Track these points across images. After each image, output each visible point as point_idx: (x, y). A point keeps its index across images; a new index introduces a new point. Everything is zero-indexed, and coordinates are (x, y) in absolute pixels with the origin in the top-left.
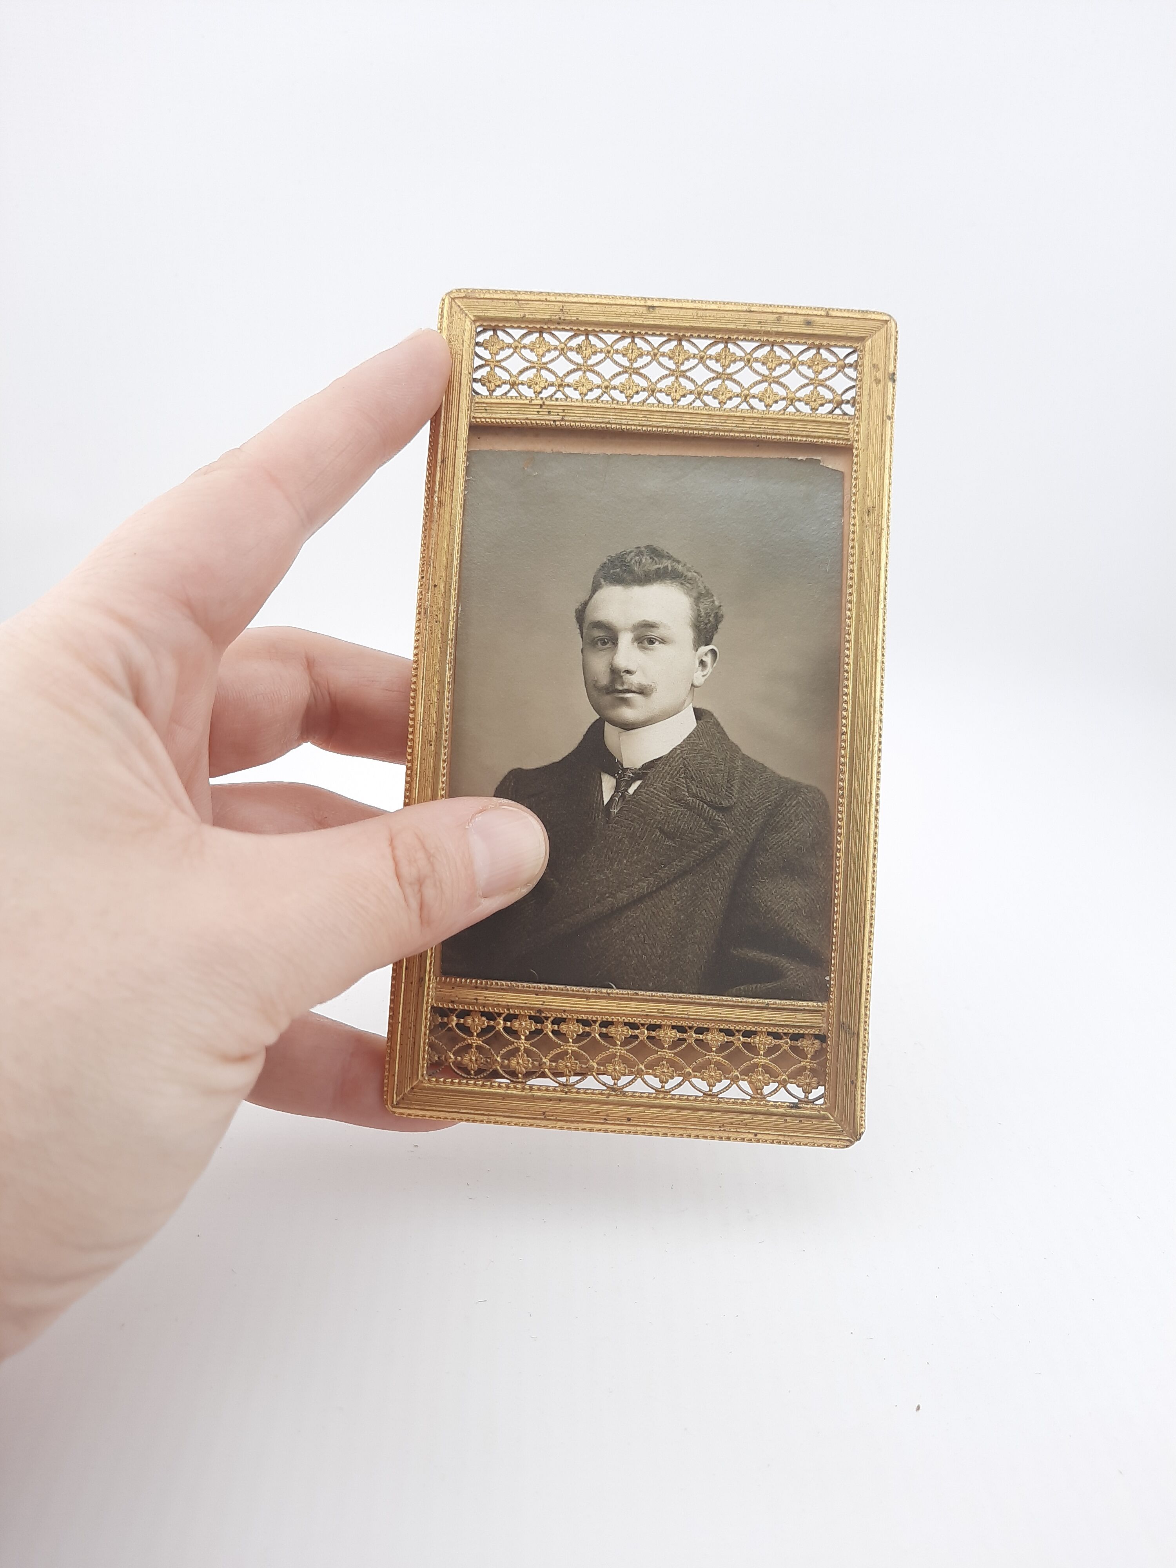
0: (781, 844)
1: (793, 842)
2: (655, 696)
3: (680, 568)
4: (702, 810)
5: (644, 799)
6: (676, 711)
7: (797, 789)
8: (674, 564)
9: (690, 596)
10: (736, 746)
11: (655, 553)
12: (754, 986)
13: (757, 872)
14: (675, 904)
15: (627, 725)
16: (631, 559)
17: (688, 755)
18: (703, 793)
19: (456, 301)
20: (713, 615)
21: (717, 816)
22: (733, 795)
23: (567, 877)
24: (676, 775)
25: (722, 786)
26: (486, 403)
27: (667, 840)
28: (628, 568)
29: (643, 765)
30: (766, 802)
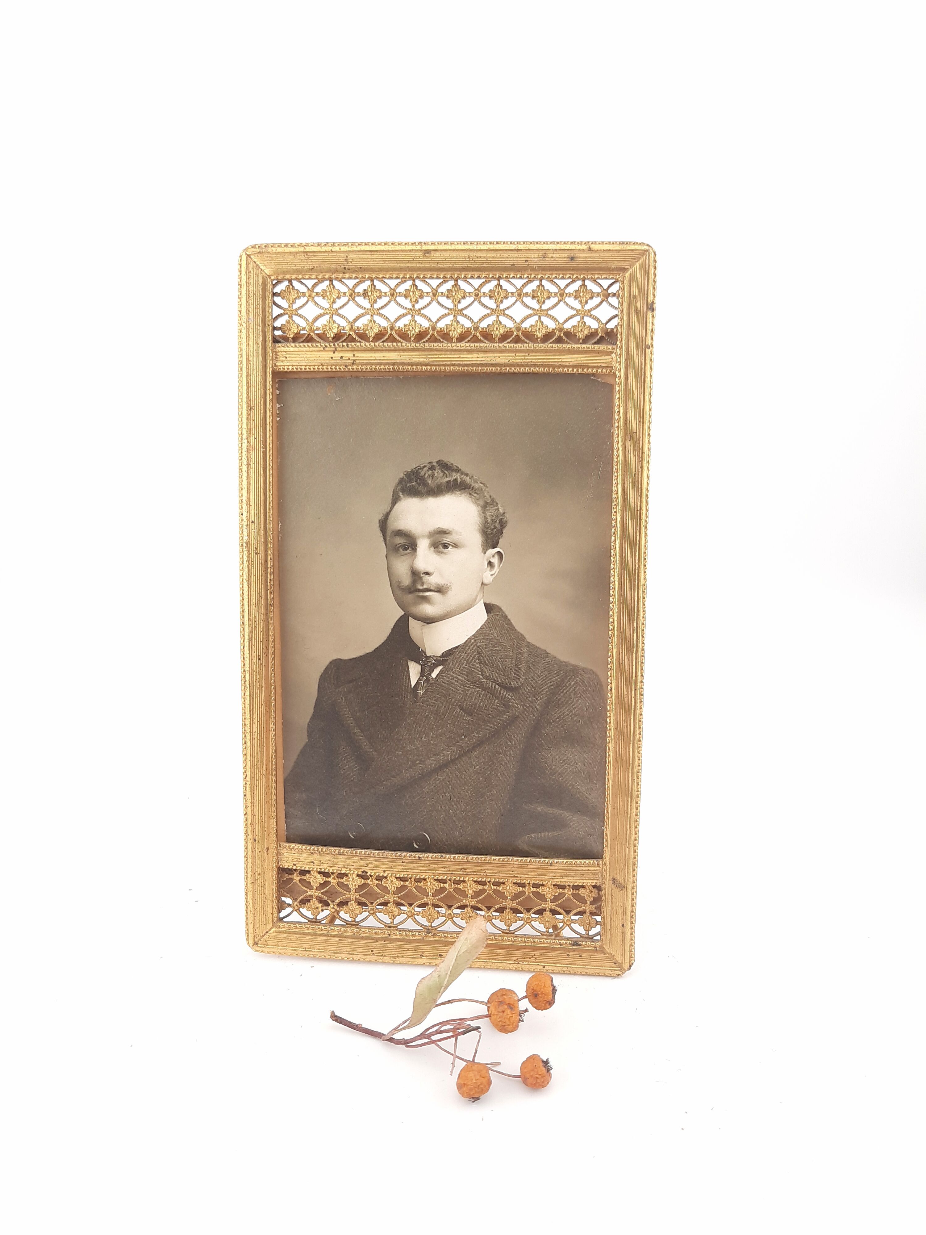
0: (563, 718)
1: (573, 716)
2: (450, 593)
3: (468, 480)
4: (494, 690)
5: (445, 682)
6: (469, 606)
7: (574, 671)
8: (462, 476)
9: (478, 505)
10: (522, 635)
11: (445, 467)
12: (543, 834)
13: (543, 741)
14: (475, 768)
15: (429, 619)
16: (425, 474)
17: (481, 644)
18: (495, 675)
19: (251, 257)
20: (498, 522)
21: (507, 695)
22: (520, 677)
23: (384, 748)
24: (471, 661)
25: (511, 669)
26: (286, 352)
27: (466, 716)
28: (422, 481)
29: (443, 653)
30: (549, 683)
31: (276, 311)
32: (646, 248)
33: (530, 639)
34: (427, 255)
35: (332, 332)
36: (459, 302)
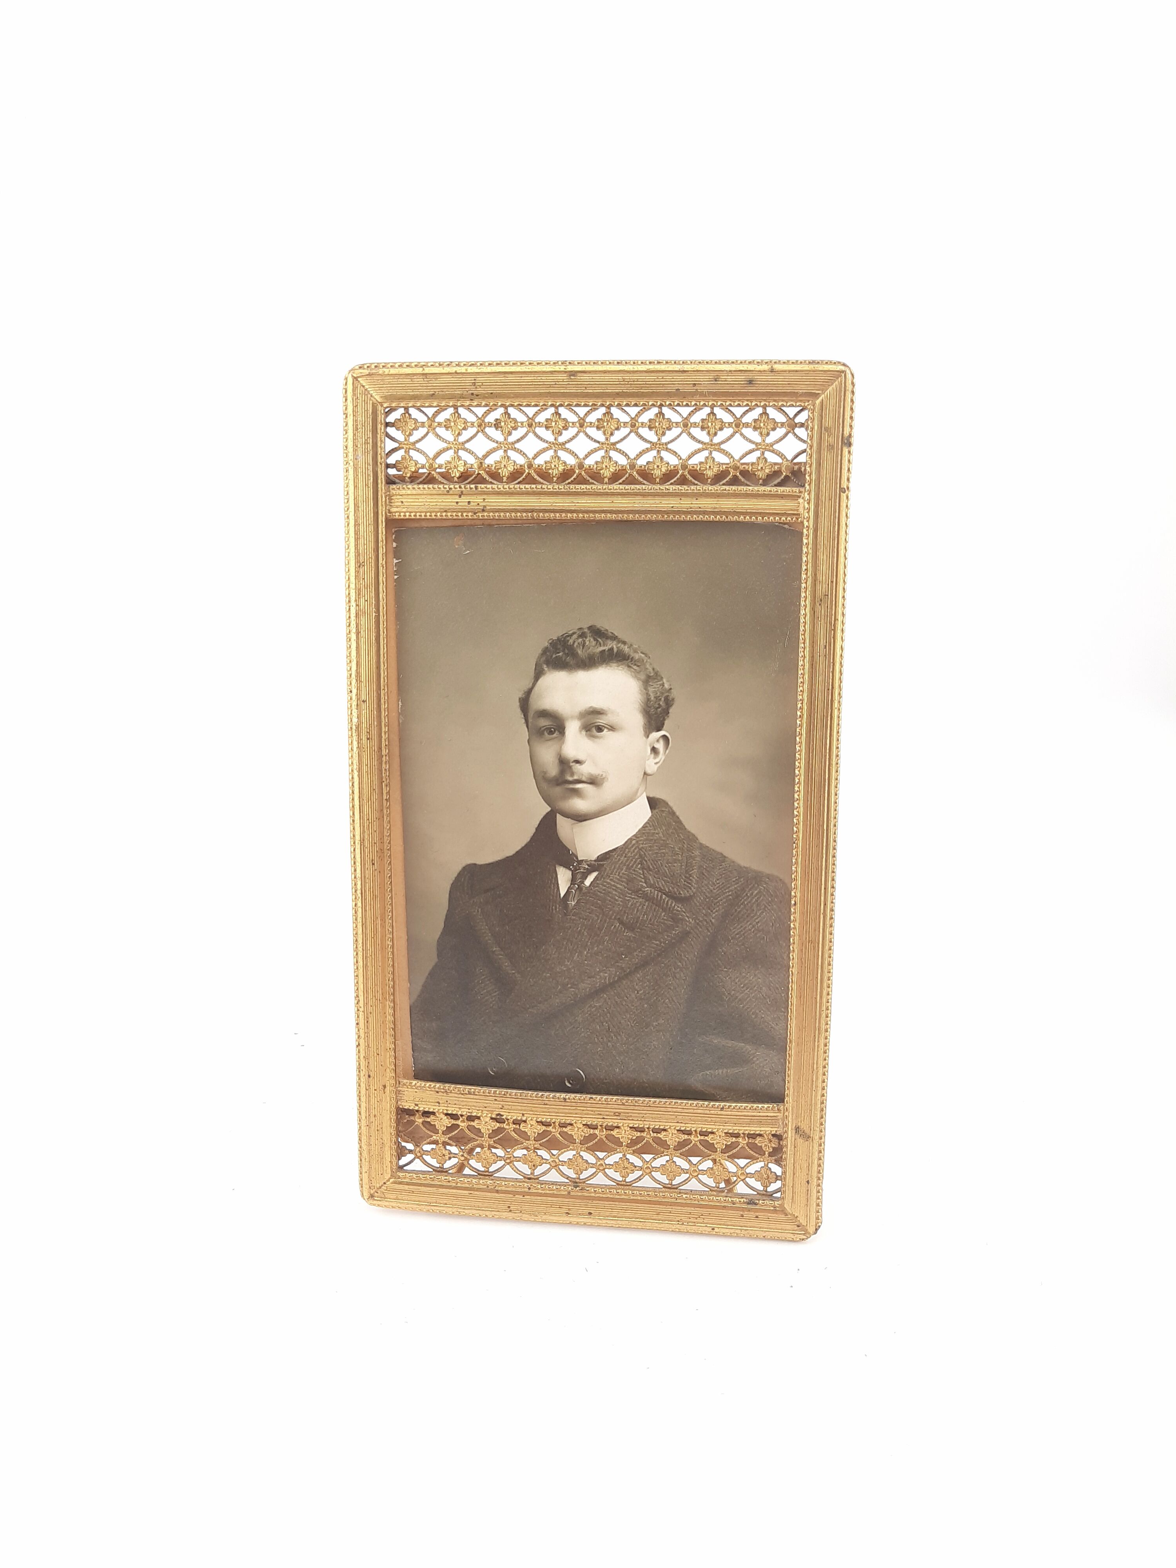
0: (744, 934)
1: (755, 932)
2: (606, 785)
3: (626, 649)
4: (661, 900)
5: (601, 891)
6: (629, 800)
7: (757, 878)
8: (619, 645)
9: (639, 679)
10: (694, 835)
11: (598, 633)
12: (720, 1071)
13: (719, 962)
14: (638, 993)
15: (580, 816)
16: (574, 642)
17: (644, 845)
18: (662, 883)
19: (359, 379)
20: (663, 699)
21: (676, 907)
22: (692, 886)
23: (529, 969)
24: (632, 866)
25: (680, 875)
26: (401, 495)
27: (626, 931)
28: (571, 651)
29: (598, 857)
30: (726, 893)
31: (390, 445)
32: (843, 368)
33: (703, 839)
34: (572, 377)
35: (458, 470)
36: (612, 434)
